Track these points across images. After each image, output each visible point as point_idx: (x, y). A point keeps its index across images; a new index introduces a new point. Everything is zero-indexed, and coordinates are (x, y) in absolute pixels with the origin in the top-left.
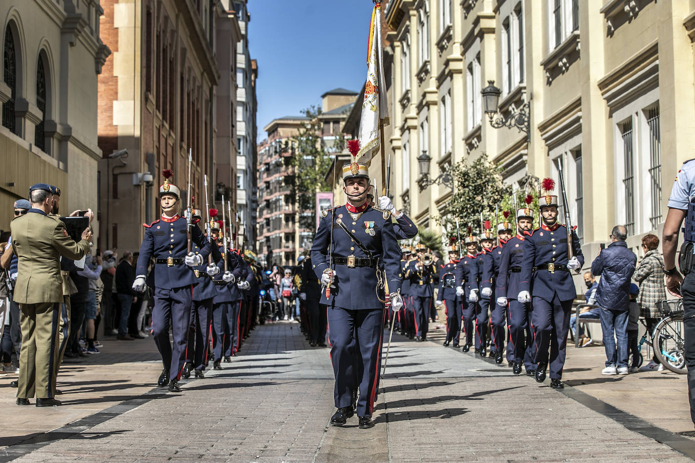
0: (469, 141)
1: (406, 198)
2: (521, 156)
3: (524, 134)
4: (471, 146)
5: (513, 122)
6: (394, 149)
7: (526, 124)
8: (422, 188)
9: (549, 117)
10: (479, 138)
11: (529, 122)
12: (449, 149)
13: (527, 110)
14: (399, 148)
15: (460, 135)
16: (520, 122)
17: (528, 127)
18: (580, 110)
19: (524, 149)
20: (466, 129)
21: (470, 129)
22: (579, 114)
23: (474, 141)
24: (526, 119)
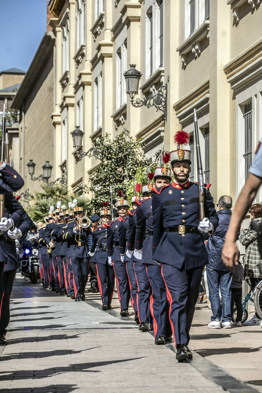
0: (117, 119)
1: (64, 169)
2: (159, 132)
3: (160, 113)
4: (118, 123)
5: (152, 102)
6: (55, 124)
7: (163, 104)
8: (77, 159)
9: (183, 97)
10: (125, 115)
11: (166, 102)
12: (101, 125)
13: (164, 91)
14: (59, 124)
15: (110, 112)
16: (158, 102)
17: (165, 107)
18: (208, 93)
19: (162, 126)
20: (115, 107)
21: (118, 107)
22: (208, 95)
23: (121, 118)
24: (163, 100)
